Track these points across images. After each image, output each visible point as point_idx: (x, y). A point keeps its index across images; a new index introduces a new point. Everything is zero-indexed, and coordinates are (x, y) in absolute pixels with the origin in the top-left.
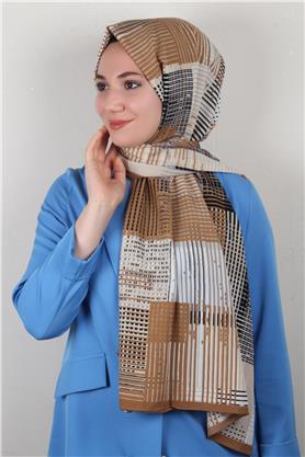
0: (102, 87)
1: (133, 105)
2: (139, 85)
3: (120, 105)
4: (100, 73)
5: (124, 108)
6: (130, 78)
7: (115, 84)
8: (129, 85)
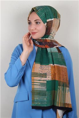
0: (30, 23)
1: (38, 28)
2: (40, 23)
3: (35, 28)
4: (29, 20)
5: (36, 29)
6: (37, 21)
7: (33, 23)
8: (37, 23)
